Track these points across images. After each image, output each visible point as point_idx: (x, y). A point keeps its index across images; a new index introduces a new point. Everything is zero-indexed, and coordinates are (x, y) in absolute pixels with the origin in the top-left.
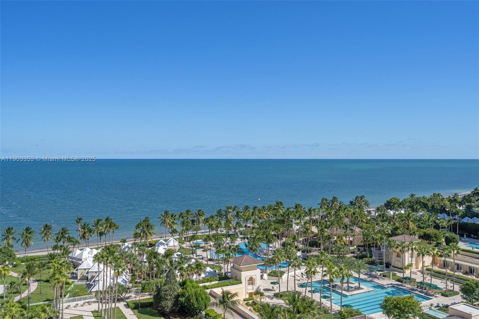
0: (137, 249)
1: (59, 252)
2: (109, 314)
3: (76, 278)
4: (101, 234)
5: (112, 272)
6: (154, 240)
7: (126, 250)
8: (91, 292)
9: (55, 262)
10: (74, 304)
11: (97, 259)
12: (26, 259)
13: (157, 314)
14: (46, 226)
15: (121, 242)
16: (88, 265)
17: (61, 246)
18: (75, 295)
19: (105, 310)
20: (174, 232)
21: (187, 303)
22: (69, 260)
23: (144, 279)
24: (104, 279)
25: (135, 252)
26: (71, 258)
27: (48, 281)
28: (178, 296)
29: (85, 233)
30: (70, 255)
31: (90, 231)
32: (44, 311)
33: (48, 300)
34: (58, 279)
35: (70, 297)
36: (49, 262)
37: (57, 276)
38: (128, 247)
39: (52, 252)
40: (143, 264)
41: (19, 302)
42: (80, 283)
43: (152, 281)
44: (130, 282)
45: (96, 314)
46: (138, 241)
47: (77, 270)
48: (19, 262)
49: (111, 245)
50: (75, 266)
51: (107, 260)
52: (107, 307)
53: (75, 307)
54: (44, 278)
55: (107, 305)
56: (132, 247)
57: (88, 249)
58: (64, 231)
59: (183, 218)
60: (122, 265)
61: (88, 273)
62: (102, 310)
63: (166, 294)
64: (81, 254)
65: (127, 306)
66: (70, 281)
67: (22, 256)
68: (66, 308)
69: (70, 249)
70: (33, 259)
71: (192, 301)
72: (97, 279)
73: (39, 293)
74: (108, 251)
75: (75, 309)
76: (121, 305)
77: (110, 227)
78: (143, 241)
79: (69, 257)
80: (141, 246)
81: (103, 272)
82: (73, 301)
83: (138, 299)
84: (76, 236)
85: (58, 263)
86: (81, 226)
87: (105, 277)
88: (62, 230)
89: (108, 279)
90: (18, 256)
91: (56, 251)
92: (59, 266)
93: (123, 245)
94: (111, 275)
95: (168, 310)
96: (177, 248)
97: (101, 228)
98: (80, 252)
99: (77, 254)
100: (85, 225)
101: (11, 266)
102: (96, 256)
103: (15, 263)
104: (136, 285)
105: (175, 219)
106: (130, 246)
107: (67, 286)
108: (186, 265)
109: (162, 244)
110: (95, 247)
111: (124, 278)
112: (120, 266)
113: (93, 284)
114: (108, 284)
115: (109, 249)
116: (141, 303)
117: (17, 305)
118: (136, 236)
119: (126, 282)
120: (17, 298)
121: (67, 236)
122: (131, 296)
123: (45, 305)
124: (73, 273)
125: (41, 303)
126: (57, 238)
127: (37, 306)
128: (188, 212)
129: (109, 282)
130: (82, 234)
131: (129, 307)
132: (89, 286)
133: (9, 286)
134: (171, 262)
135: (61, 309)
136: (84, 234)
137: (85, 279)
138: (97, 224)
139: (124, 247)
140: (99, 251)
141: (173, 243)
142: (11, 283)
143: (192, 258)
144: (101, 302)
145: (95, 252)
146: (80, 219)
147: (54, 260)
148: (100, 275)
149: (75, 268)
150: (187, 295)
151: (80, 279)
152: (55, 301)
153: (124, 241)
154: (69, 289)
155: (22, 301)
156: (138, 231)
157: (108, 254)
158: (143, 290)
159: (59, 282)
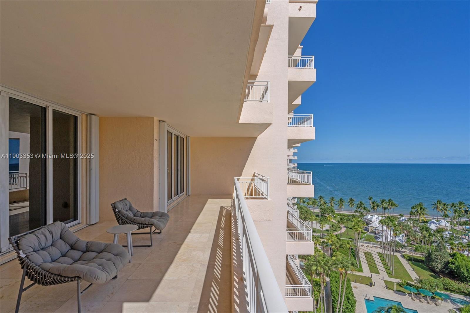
0: (412, 222)
1: (358, 214)
2: (389, 258)
3: (368, 231)
4: (385, 208)
5: (392, 233)
6: (427, 219)
7: (404, 221)
8: (377, 241)
9: (355, 219)
10: (366, 245)
12: (340, 215)
13: (428, 269)
14: (351, 199)
15: (399, 215)
16: (376, 225)
17: (359, 211)
18: (367, 240)
19: (386, 254)
20: (445, 216)
21: (457, 270)
22: (364, 220)
23: (417, 243)
24: (386, 235)
25: (411, 224)
26: (365, 219)
27: (351, 228)
28: (448, 263)
29: (374, 206)
30: (365, 217)
31: (378, 206)
32: (348, 243)
33: (351, 239)
34: (357, 229)
35: (364, 240)
36: (352, 219)
37: (356, 227)
38: (404, 219)
39: (354, 214)
40: (417, 233)
41: (336, 235)
42: (370, 234)
43: (424, 246)
44: (406, 243)
45: (380, 255)
46: (413, 217)
47: (369, 226)
48: (336, 215)
49: (392, 217)
50: (367, 224)
51: (388, 225)
52: (388, 253)
53: (367, 247)
54: (350, 226)
55: (388, 252)
56: (408, 221)
57: (376, 216)
58: (361, 203)
59: (455, 207)
60: (399, 230)
61: (375, 230)
62: (384, 254)
63: (436, 258)
64: (372, 218)
65: (403, 257)
66: (364, 231)
67: (338, 213)
68: (362, 246)
69: (365, 214)
70: (344, 215)
71: (462, 270)
72: (381, 235)
73: (346, 234)
74: (389, 220)
75: (367, 248)
76: (398, 255)
77: (392, 205)
78: (417, 218)
79: (364, 218)
80: (415, 221)
81: (385, 232)
82: (365, 243)
83: (411, 254)
84: (369, 207)
85: (357, 220)
86: (372, 201)
87: (387, 235)
88: (360, 202)
89: (389, 236)
90: (336, 212)
91: (356, 214)
92: (358, 222)
93: (401, 218)
95: (438, 270)
96: (449, 228)
97: (385, 205)
98: (371, 217)
99: (369, 218)
100: (374, 201)
101: (333, 217)
102: (381, 221)
103: (334, 215)
104: (411, 245)
105: (447, 207)
106: (407, 219)
107: (363, 234)
108: (457, 242)
109: (433, 222)
110: (381, 215)
111: (401, 238)
112: (398, 230)
113: (379, 237)
114: (389, 240)
115: (390, 218)
116: (414, 258)
117: (335, 236)
118: (411, 214)
119: (403, 242)
120: (335, 233)
121: (363, 206)
122: (406, 251)
123: (349, 240)
124: (366, 228)
125: (347, 239)
126: (357, 206)
127: (345, 240)
128: (461, 203)
129: (390, 238)
130: (373, 206)
131: (404, 258)
132: (376, 238)
133: (332, 226)
134: (442, 237)
135: (358, 245)
136: (373, 207)
137: (374, 233)
138: (383, 202)
139: (401, 219)
140: (383, 218)
141: (444, 223)
142: (332, 225)
143: (463, 239)
144: (384, 249)
145: (380, 218)
146: (371, 198)
147: (355, 218)
148: (383, 233)
149: (367, 225)
150: (457, 264)
151: (370, 232)
152: (355, 240)
153: (402, 216)
154: (363, 236)
155: (338, 235)
156: (413, 210)
157: (389, 221)
158: (416, 250)
159: (357, 231)
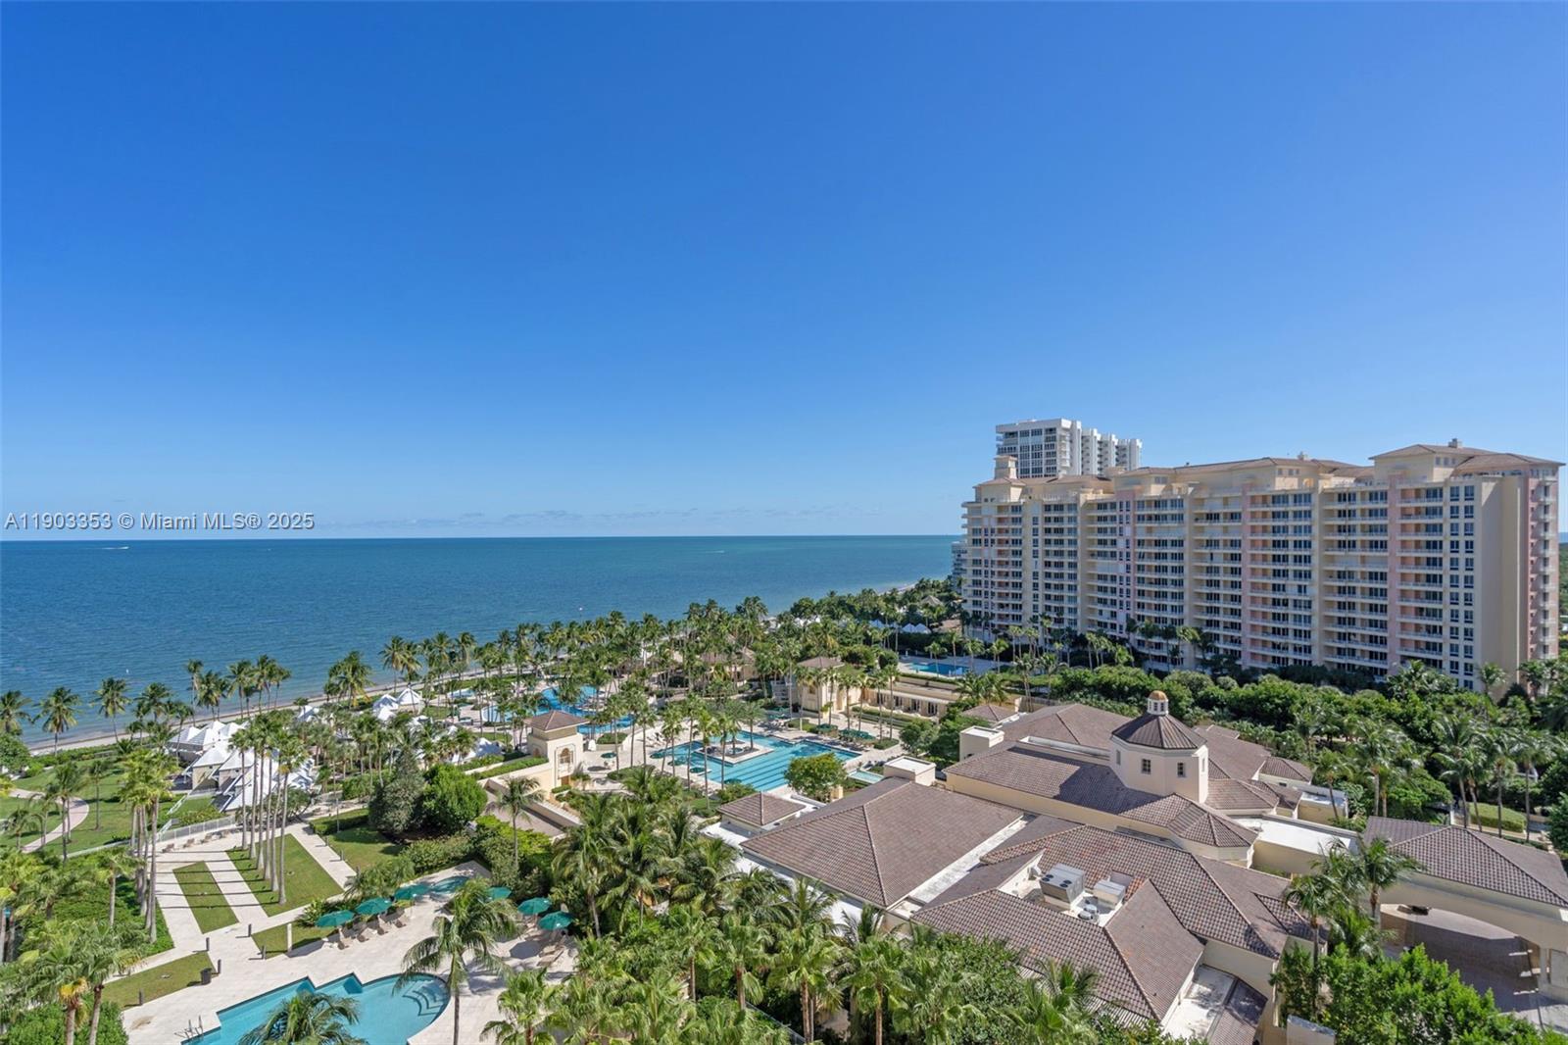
0: (332, 716)
1: (145, 735)
2: (269, 851)
3: (189, 786)
4: (249, 692)
5: (276, 766)
6: (369, 695)
7: (309, 718)
8: (224, 811)
9: (133, 758)
10: (184, 840)
11: (238, 742)
12: (59, 758)
13: (376, 837)
14: (111, 682)
15: (295, 704)
16: (218, 755)
17: (150, 724)
18: (186, 821)
19: (258, 844)
20: (413, 677)
21: (440, 809)
22: (170, 752)
23: (348, 774)
24: (255, 782)
25: (328, 722)
26: (175, 745)
27: (115, 800)
28: (422, 798)
29: (210, 692)
30: (174, 740)
31: (223, 687)
32: (105, 864)
33: (115, 841)
34: (143, 792)
35: (174, 826)
36: (119, 760)
37: (140, 786)
38: (311, 713)
39: (128, 737)
40: (347, 743)
41: (39, 853)
42: (198, 795)
43: (365, 775)
44: (317, 783)
45: (237, 855)
46: (334, 700)
47: (191, 770)
48: (37, 766)
49: (274, 713)
50: (185, 762)
51: (263, 742)
52: (264, 838)
53: (185, 846)
54: (107, 794)
55: (264, 833)
56: (321, 714)
57: (218, 725)
58: (157, 691)
59: (430, 649)
60: (297, 749)
61: (217, 773)
62: (251, 845)
63: (397, 798)
64: (202, 736)
65: (311, 830)
66: (172, 794)
67: (47, 751)
68: (164, 851)
69: (173, 728)
70: (78, 756)
71: (449, 805)
72: (240, 783)
73: (92, 828)
74: (263, 726)
75: (186, 850)
76: (296, 830)
77: (270, 675)
78: (346, 698)
79: (169, 745)
80: (340, 709)
81: (252, 771)
82: (179, 835)
83: (334, 813)
84: (188, 700)
85: (141, 759)
86: (200, 677)
87: (258, 779)
88: (153, 689)
89: (266, 781)
90: (36, 753)
91: (137, 735)
92: (145, 767)
93: (299, 710)
94: (273, 772)
95: (400, 828)
96: (420, 708)
97: (248, 679)
98: (198, 731)
99: (190, 737)
100: (209, 675)
101: (16, 777)
102: (235, 737)
103: (27, 769)
104: (331, 787)
105: (414, 653)
106: (317, 711)
107: (167, 805)
108: (438, 738)
109: (387, 702)
110: (234, 718)
111: (304, 775)
112: (293, 753)
113: (231, 794)
114: (266, 791)
115: (265, 721)
116: (342, 821)
117: (32, 859)
118: (331, 690)
119: (308, 783)
120: (35, 844)
121: (164, 700)
122: (318, 810)
123: (107, 851)
124: (181, 777)
125: (97, 849)
126: (140, 706)
127: (86, 856)
128: (441, 638)
129: (267, 787)
130: (203, 694)
131: (314, 833)
132: (221, 800)
133: (11, 821)
134: (406, 735)
135: (150, 854)
136: (207, 694)
137: (210, 787)
138: (240, 672)
139: (302, 713)
140: (242, 727)
141: (411, 698)
142: (16, 815)
143: (449, 725)
144: (250, 830)
145: (234, 728)
146: (197, 664)
147: (132, 754)
148: (246, 776)
149: (185, 767)
150: (440, 793)
151: (198, 788)
152: (134, 839)
153: (305, 702)
154: (171, 811)
155: (46, 849)
156: (334, 680)
157: (264, 730)
158: (347, 794)
159: (143, 800)
